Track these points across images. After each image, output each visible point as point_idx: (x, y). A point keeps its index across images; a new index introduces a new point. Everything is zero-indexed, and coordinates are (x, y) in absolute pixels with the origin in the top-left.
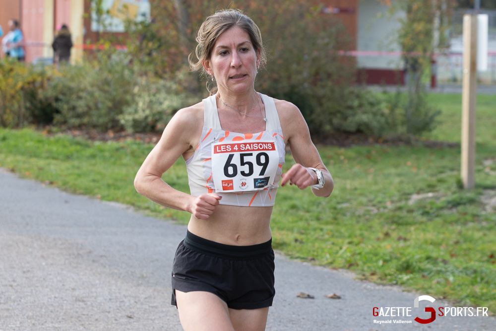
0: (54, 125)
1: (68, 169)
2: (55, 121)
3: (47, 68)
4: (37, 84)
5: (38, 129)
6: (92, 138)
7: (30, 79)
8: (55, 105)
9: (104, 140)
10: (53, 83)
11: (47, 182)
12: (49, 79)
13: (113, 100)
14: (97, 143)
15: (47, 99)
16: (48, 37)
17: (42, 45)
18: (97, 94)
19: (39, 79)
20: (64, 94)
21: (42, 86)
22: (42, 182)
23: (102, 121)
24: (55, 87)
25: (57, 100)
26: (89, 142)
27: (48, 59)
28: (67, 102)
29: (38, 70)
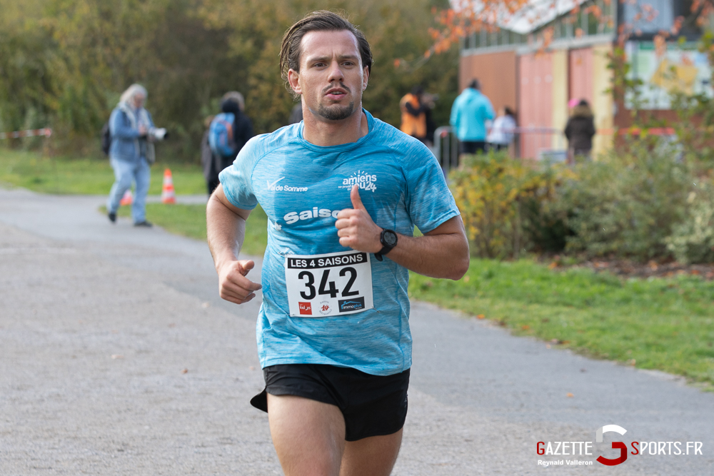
0: (566, 255)
1: (586, 320)
2: (568, 248)
3: (554, 167)
4: (541, 192)
5: (541, 260)
6: (625, 273)
7: (529, 184)
8: (567, 222)
9: (644, 275)
10: (565, 190)
11: (555, 340)
12: (558, 184)
13: (656, 214)
14: (632, 281)
15: (555, 214)
16: (560, 119)
17: (551, 132)
18: (632, 205)
19: (543, 184)
20: (581, 207)
21: (548, 195)
22: (547, 340)
23: (639, 246)
24: (567, 196)
25: (571, 215)
26: (620, 279)
27: (560, 153)
28: (587, 219)
29: (542, 170)
